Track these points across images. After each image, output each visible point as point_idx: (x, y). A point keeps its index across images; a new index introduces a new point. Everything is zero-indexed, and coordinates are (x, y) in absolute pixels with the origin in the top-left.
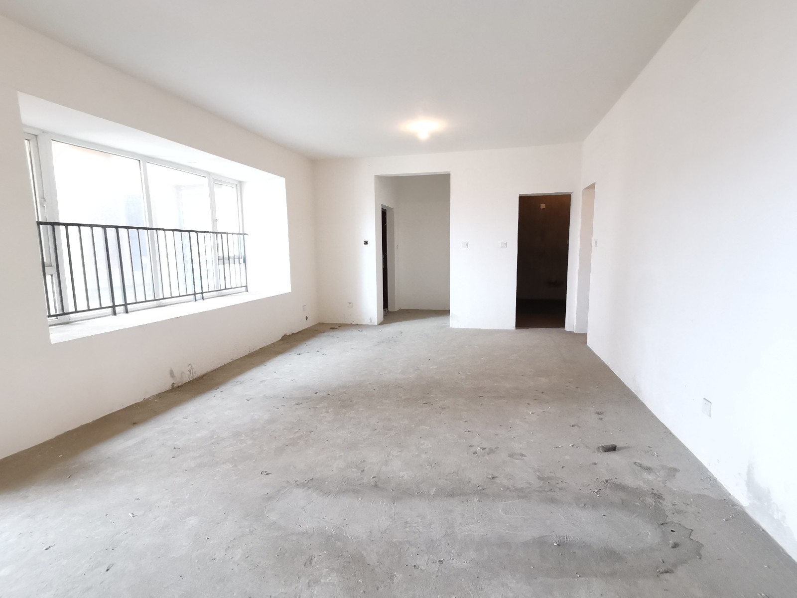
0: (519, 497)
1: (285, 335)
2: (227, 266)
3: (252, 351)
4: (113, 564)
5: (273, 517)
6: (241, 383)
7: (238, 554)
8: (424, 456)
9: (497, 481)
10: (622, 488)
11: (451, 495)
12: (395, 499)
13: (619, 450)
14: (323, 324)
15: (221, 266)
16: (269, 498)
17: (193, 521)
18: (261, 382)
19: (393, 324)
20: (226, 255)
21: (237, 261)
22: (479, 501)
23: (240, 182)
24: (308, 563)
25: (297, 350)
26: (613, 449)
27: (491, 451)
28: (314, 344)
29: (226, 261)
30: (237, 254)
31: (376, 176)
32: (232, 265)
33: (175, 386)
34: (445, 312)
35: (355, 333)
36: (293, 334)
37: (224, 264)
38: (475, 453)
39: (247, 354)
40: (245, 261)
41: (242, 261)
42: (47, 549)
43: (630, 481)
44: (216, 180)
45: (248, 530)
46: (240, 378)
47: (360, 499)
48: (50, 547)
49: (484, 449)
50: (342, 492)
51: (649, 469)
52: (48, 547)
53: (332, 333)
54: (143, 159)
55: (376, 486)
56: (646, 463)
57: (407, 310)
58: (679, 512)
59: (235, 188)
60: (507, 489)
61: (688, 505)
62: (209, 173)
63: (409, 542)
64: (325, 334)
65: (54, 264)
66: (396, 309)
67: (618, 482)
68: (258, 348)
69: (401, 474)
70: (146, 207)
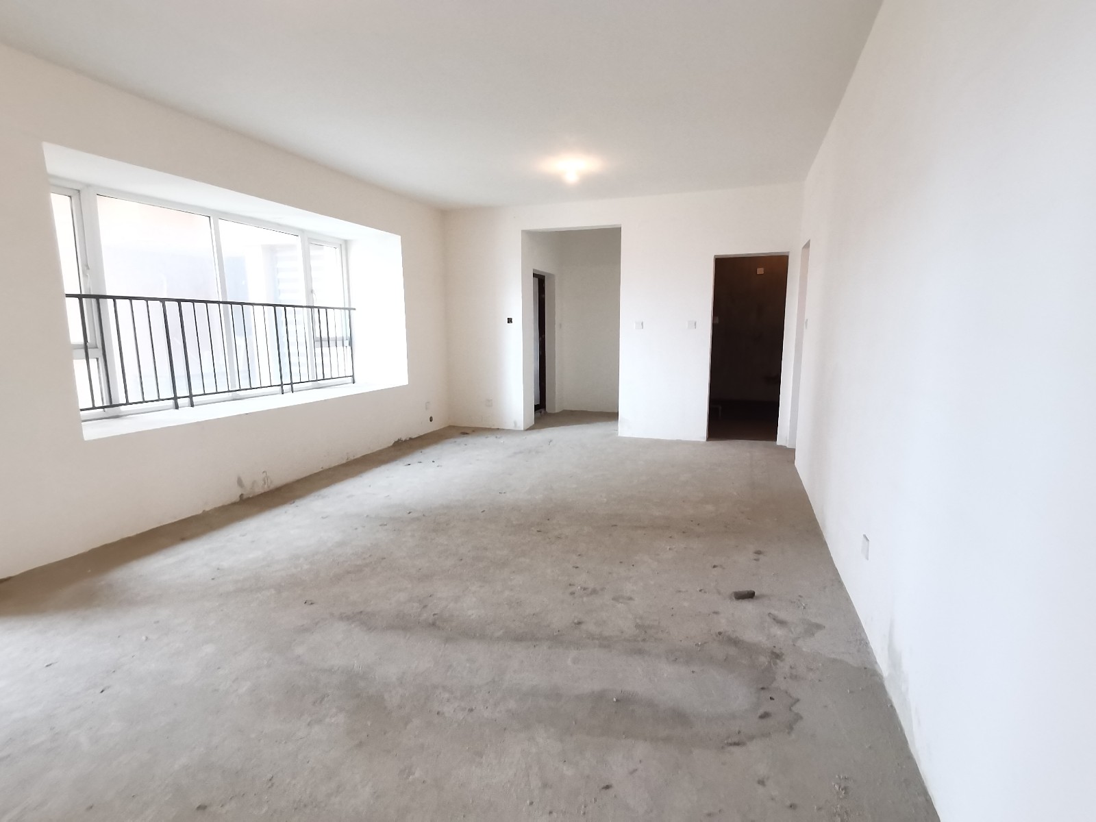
0: (601, 646)
1: (399, 440)
2: (325, 349)
3: (352, 458)
4: (109, 687)
5: (300, 650)
6: (324, 497)
7: (245, 687)
8: (507, 593)
9: (583, 627)
10: (735, 642)
11: (519, 638)
12: (448, 640)
13: (758, 598)
14: (454, 427)
15: (318, 350)
16: (304, 630)
17: (209, 649)
18: (348, 497)
19: (543, 430)
20: (324, 335)
21: (339, 343)
22: (549, 648)
23: (346, 242)
24: (319, 701)
25: (408, 460)
26: (750, 595)
27: (594, 592)
28: (432, 452)
29: (325, 343)
30: (339, 336)
31: (523, 231)
32: (333, 348)
33: (245, 497)
34: (612, 415)
35: (491, 439)
36: (411, 439)
37: (321, 347)
38: (572, 593)
39: (344, 462)
40: (351, 344)
41: (347, 343)
42: (47, 666)
43: (750, 635)
44: (312, 240)
45: (266, 663)
46: (325, 491)
47: (407, 638)
48: (50, 665)
49: (585, 589)
50: (391, 627)
51: (782, 623)
52: (48, 664)
53: (462, 440)
54: (214, 216)
55: (434, 624)
56: (782, 615)
57: (572, 411)
58: (794, 677)
59: (338, 250)
60: (591, 637)
61: (812, 669)
62: (303, 231)
63: (444, 687)
64: (452, 440)
65: (100, 345)
66: (557, 411)
67: (734, 636)
68: (358, 456)
69: (470, 612)
70: (218, 275)
